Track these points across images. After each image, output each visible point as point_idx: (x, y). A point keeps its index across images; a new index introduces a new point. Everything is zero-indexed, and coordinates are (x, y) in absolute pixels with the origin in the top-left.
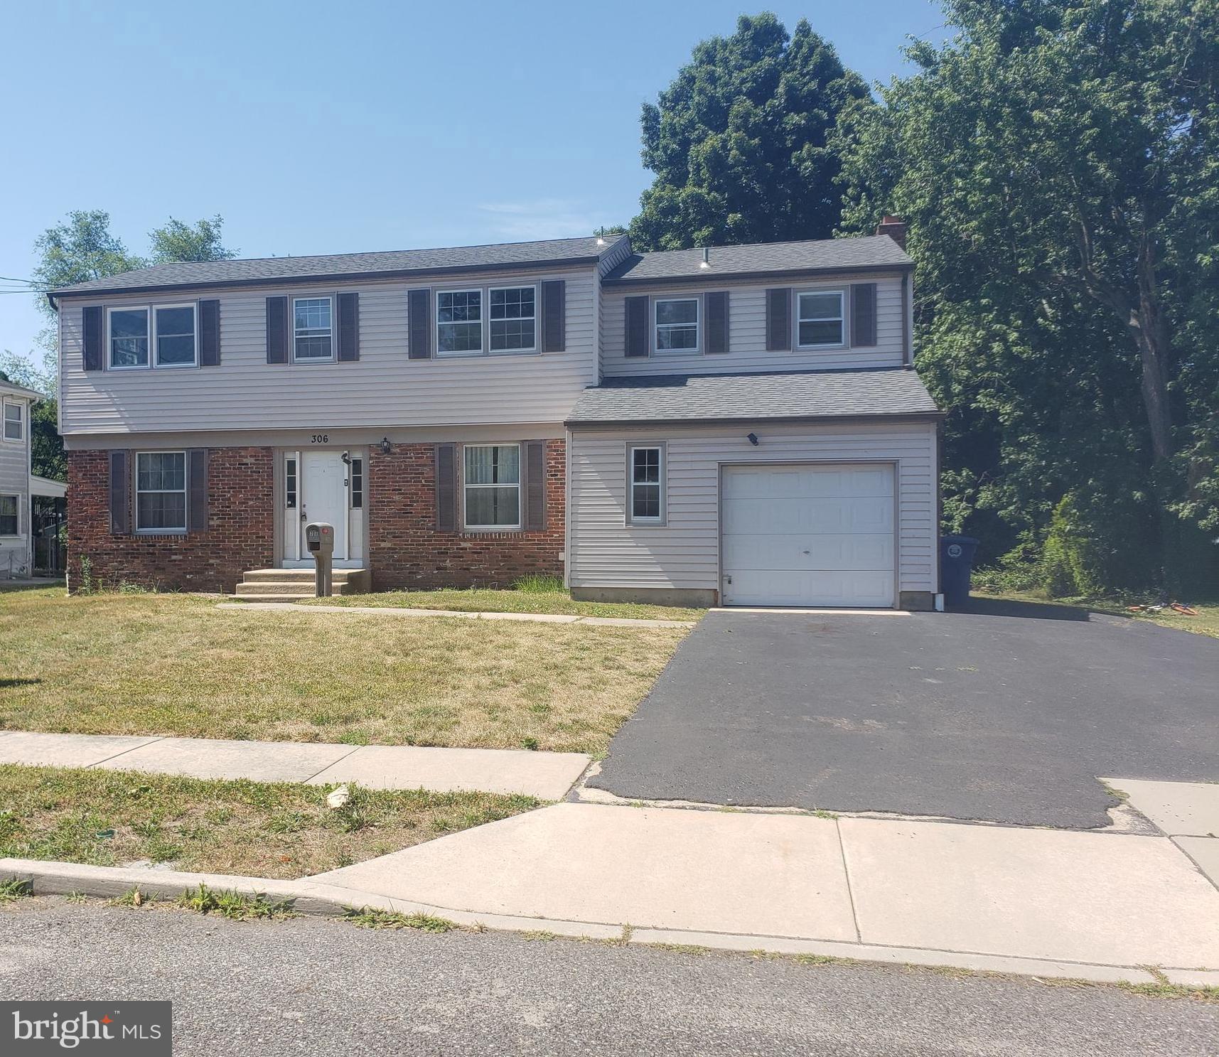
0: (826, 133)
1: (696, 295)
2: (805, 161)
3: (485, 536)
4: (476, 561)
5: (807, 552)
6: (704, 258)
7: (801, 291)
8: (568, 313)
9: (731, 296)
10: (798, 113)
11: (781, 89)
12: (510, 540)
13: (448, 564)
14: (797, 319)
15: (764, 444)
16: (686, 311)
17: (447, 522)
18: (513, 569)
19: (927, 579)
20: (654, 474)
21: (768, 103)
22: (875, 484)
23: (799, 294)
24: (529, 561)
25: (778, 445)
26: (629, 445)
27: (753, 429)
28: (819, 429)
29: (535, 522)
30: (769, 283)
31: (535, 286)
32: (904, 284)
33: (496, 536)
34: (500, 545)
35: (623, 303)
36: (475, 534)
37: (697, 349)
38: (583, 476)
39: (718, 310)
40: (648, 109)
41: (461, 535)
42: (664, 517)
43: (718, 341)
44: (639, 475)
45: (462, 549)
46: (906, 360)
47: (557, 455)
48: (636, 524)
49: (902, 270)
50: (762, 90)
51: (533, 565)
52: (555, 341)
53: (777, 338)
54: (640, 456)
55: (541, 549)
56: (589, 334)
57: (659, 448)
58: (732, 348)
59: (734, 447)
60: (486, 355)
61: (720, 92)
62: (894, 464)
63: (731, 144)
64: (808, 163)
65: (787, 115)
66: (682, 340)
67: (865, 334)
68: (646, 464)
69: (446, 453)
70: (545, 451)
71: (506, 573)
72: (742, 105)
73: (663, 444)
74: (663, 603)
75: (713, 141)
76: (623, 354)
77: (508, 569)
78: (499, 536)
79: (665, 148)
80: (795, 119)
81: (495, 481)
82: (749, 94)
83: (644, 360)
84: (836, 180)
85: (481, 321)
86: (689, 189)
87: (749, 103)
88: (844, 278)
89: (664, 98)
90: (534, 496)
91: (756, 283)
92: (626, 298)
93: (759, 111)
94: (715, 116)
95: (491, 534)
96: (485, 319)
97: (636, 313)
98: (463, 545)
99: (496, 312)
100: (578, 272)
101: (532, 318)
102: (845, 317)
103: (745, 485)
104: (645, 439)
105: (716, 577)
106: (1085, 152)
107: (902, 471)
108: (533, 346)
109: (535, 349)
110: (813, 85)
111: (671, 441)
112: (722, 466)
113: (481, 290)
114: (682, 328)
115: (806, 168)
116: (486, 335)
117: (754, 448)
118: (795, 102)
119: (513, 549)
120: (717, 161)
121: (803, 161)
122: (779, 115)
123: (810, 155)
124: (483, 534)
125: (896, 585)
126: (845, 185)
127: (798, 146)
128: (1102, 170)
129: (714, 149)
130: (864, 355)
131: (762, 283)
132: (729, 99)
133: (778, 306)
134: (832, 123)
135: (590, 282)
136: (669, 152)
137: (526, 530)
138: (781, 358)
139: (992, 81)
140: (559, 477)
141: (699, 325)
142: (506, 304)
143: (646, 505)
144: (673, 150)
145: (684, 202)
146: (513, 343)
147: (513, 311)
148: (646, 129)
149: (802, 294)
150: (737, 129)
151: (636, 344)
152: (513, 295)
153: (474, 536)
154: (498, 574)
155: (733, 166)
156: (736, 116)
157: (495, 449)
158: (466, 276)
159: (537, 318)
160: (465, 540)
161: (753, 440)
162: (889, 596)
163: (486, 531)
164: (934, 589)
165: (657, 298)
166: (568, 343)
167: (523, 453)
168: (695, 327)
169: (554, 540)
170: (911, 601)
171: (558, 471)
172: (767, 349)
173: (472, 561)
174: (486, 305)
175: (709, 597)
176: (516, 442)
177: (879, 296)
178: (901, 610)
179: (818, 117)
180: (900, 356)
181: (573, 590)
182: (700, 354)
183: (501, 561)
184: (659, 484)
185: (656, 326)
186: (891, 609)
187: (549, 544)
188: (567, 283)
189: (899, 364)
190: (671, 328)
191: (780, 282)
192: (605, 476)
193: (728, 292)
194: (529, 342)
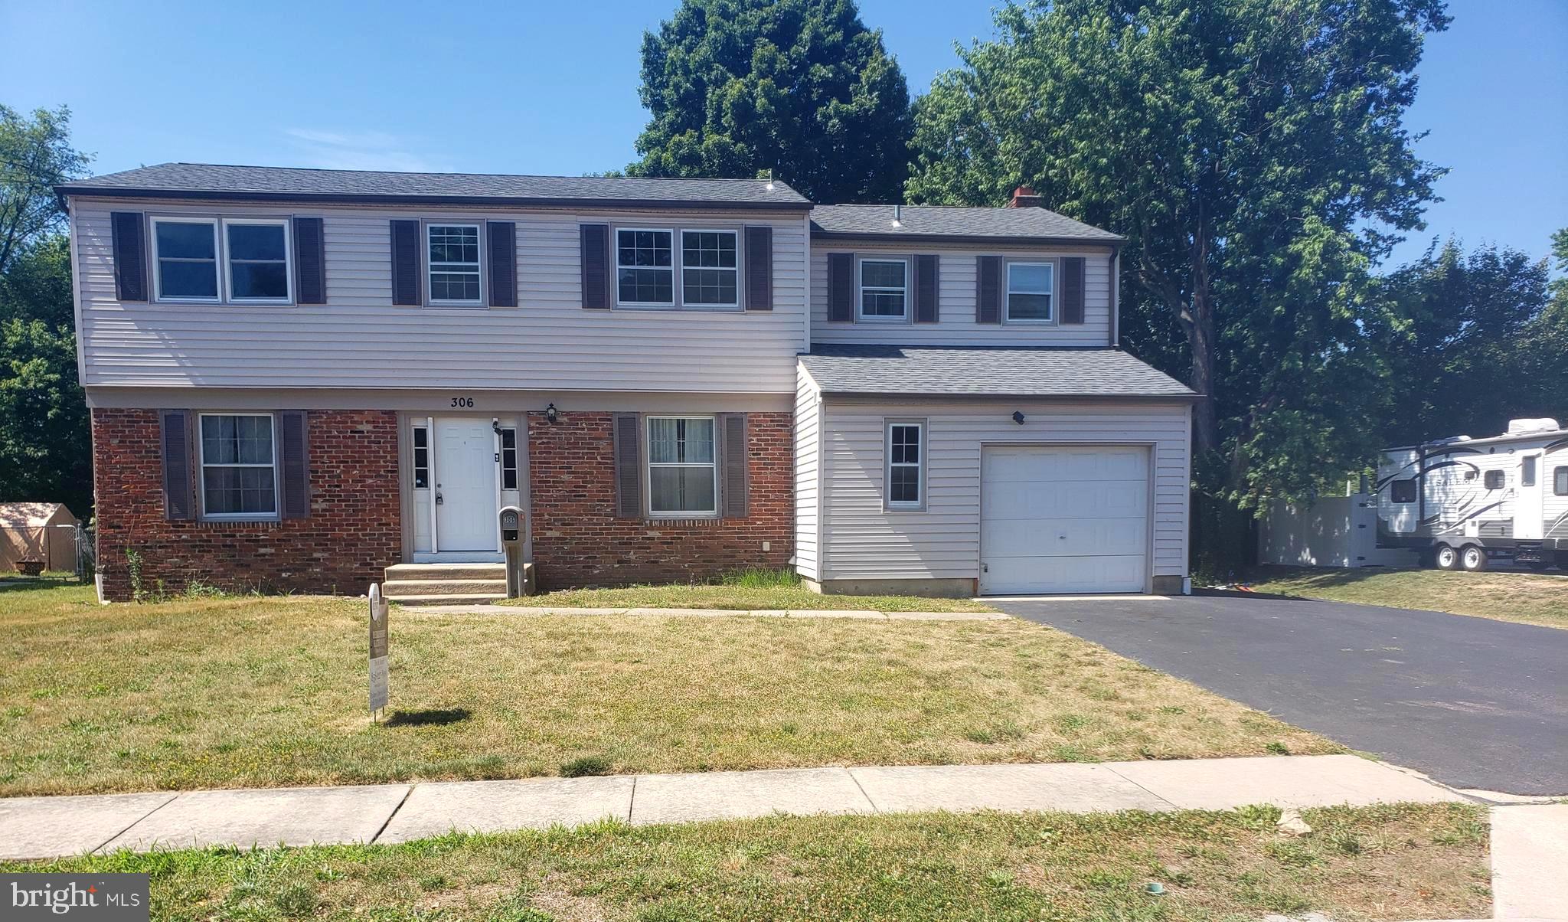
0: (851, 89)
1: (904, 256)
2: (830, 118)
3: (675, 524)
4: (666, 552)
5: (1061, 538)
6: (896, 216)
7: (1011, 260)
8: (775, 266)
9: (941, 261)
10: (824, 64)
11: (806, 35)
12: (706, 528)
13: (632, 556)
14: (1007, 291)
15: (1029, 423)
16: (893, 274)
17: (630, 505)
18: (708, 562)
19: (1176, 560)
20: (913, 454)
21: (793, 49)
22: (1128, 467)
23: (1009, 264)
24: (727, 552)
25: (1042, 424)
26: (887, 421)
27: (1018, 407)
28: (1082, 409)
29: (735, 507)
30: (980, 249)
31: (736, 231)
32: (1112, 261)
33: (689, 524)
34: (695, 534)
35: (826, 259)
36: (665, 521)
37: (904, 317)
38: (837, 455)
39: (927, 273)
40: (649, 40)
41: (648, 522)
42: (924, 502)
43: (927, 311)
44: (897, 455)
45: (649, 538)
46: (1111, 340)
47: (760, 430)
48: (894, 510)
49: (1113, 246)
50: (785, 33)
51: (734, 557)
52: (760, 297)
53: (988, 311)
54: (898, 433)
55: (742, 538)
56: (800, 293)
57: (920, 426)
58: (942, 318)
59: (997, 425)
60: (678, 309)
61: (738, 29)
62: (1149, 447)
63: (757, 91)
64: (835, 120)
65: (812, 64)
66: (887, 305)
67: (1073, 312)
68: (905, 444)
69: (628, 424)
70: (746, 425)
71: (702, 566)
72: (764, 50)
73: (924, 421)
74: (921, 594)
75: (740, 86)
76: (827, 317)
77: (704, 561)
78: (694, 524)
79: (677, 88)
80: (821, 71)
81: (682, 459)
82: (771, 37)
83: (848, 325)
85: (672, 268)
86: (711, 140)
87: (772, 48)
88: (1054, 250)
89: (666, 29)
90: (734, 478)
91: (967, 249)
92: (829, 255)
93: (782, 57)
94: (735, 58)
95: (684, 521)
96: (677, 266)
97: (839, 271)
98: (650, 534)
99: (689, 258)
100: (786, 219)
101: (733, 269)
102: (1053, 292)
103: (1011, 468)
104: (907, 416)
105: (976, 565)
107: (1159, 454)
108: (735, 302)
109: (737, 305)
110: (838, 35)
111: (933, 418)
112: (985, 445)
113: (671, 231)
114: (887, 292)
115: (834, 126)
116: (678, 285)
117: (1018, 427)
118: (818, 53)
119: (713, 538)
120: (744, 110)
121: (827, 117)
122: (803, 66)
123: (838, 113)
124: (675, 522)
125: (1148, 568)
127: (823, 101)
129: (741, 94)
130: (1071, 332)
131: (973, 249)
132: (750, 38)
133: (989, 275)
134: (857, 79)
135: (801, 232)
136: (682, 92)
137: (723, 516)
138: (990, 332)
140: (762, 456)
141: (908, 290)
142: (700, 250)
143: (904, 487)
144: (686, 89)
146: (709, 297)
147: (710, 260)
148: (647, 63)
149: (1014, 264)
150: (763, 76)
151: (839, 307)
152: (710, 239)
153: (664, 524)
154: (692, 567)
155: (761, 116)
156: (760, 61)
157: (681, 425)
158: (654, 212)
159: (739, 268)
160: (652, 528)
161: (1019, 418)
162: (1138, 579)
163: (680, 518)
164: (1183, 573)
165: (862, 257)
166: (775, 301)
167: (718, 427)
168: (903, 292)
169: (757, 528)
170: (1166, 586)
171: (762, 449)
172: (977, 322)
173: (661, 552)
174: (677, 249)
175: (968, 587)
176: (709, 414)
177: (1088, 271)
178: (1153, 594)
179: (844, 71)
180: (1106, 336)
181: (825, 584)
182: (907, 322)
183: (696, 552)
184: (919, 465)
185: (862, 288)
186: (1140, 593)
187: (752, 533)
188: (774, 231)
189: (1105, 343)
190: (877, 292)
191: (991, 249)
192: (862, 456)
193: (938, 256)
194: (729, 297)
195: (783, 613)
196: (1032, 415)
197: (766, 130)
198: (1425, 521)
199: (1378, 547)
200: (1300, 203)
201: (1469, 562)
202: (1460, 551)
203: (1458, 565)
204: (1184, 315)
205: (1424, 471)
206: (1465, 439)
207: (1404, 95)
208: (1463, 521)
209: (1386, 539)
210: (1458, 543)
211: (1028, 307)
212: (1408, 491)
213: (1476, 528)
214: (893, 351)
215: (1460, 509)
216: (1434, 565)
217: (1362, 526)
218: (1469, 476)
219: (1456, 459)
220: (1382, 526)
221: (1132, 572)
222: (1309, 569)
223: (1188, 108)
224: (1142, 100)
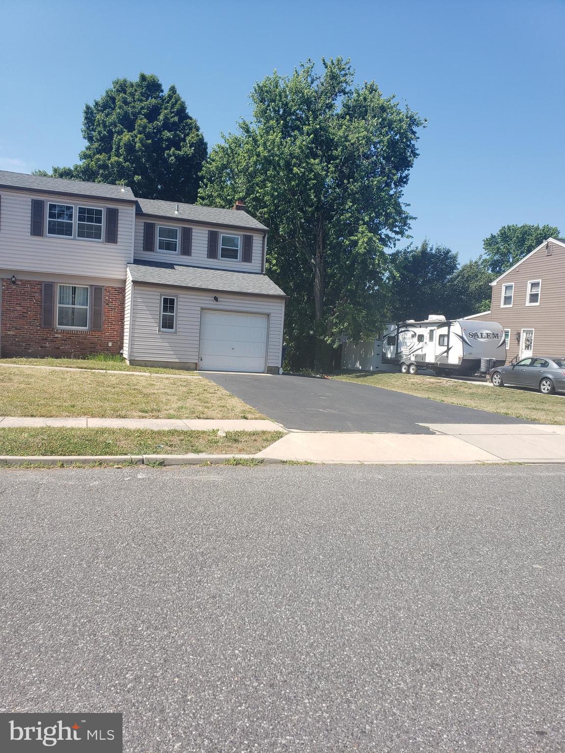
0: (181, 144)
1: (178, 227)
2: (171, 156)
3: (68, 332)
4: (63, 344)
5: (233, 349)
6: (177, 208)
7: (223, 234)
8: (119, 225)
9: (193, 231)
10: (169, 131)
11: (161, 117)
12: (83, 335)
13: (47, 345)
14: (220, 246)
15: (220, 301)
16: (172, 233)
17: (47, 322)
18: (84, 349)
19: (276, 360)
20: (172, 309)
21: (155, 123)
22: (261, 322)
23: (222, 235)
24: (92, 345)
25: (226, 303)
26: (161, 295)
27: (216, 294)
28: (242, 298)
29: (96, 326)
30: (210, 227)
31: (103, 209)
32: (264, 238)
33: (75, 332)
34: (77, 337)
35: (143, 224)
36: (64, 330)
37: (177, 252)
38: (139, 307)
39: (187, 235)
40: (88, 108)
41: (55, 330)
42: (176, 329)
43: (186, 250)
44: (165, 310)
45: (55, 338)
46: (262, 270)
47: (110, 294)
48: (163, 332)
49: (262, 232)
50: (152, 115)
51: (95, 348)
52: (112, 237)
53: (212, 253)
54: (165, 300)
55: (99, 340)
56: (130, 237)
57: (175, 298)
58: (192, 254)
59: (207, 301)
60: (74, 239)
61: (130, 110)
62: (268, 315)
63: (137, 140)
64: (173, 158)
65: (164, 130)
66: (170, 247)
67: (247, 258)
68: (169, 304)
69: (49, 287)
70: (103, 291)
71: (80, 351)
72: (141, 121)
73: (177, 297)
74: (172, 368)
75: (126, 137)
76: (142, 249)
77: (81, 349)
78: (77, 332)
79: (100, 133)
80: (167, 134)
81: (73, 304)
82: (146, 116)
83: (152, 253)
85: (73, 222)
86: (114, 159)
87: (145, 120)
88: (240, 231)
89: (97, 104)
90: (97, 314)
91: (204, 227)
92: (145, 223)
93: (150, 125)
94: (128, 122)
95: (73, 331)
96: (75, 222)
97: (149, 230)
98: (56, 335)
99: (81, 218)
100: (125, 206)
101: (100, 225)
102: (240, 248)
103: (211, 318)
104: (169, 294)
105: (197, 358)
106: (310, 190)
107: (271, 318)
108: (101, 239)
109: (101, 240)
110: (176, 119)
111: (181, 296)
112: (202, 309)
113: (73, 206)
114: (170, 241)
115: (172, 160)
116: (75, 229)
117: (216, 303)
118: (167, 126)
119: (85, 339)
120: (130, 147)
121: (170, 156)
122: (159, 131)
123: (174, 154)
124: (68, 331)
125: (266, 362)
126: (203, 177)
127: (168, 148)
128: (313, 197)
129: (129, 140)
130: (246, 266)
131: (207, 227)
132: (136, 115)
133: (213, 238)
134: (184, 140)
135: (131, 212)
136: (102, 135)
137: (91, 330)
138: (212, 262)
139: (278, 150)
140: (110, 305)
141: (178, 241)
142: (86, 215)
143: (168, 323)
144: (104, 134)
145: (112, 164)
146: (89, 236)
147: (90, 219)
148: (86, 118)
149: (223, 235)
150: (140, 133)
151: (148, 245)
152: (90, 211)
153: (63, 332)
154: (76, 351)
156: (139, 126)
157: (74, 288)
159: (103, 225)
160: (57, 333)
161: (216, 299)
162: (262, 369)
163: (72, 329)
164: (280, 366)
165: (159, 225)
166: (119, 240)
167: (91, 292)
168: (176, 242)
169: (106, 336)
170: (272, 370)
171: (110, 302)
172: (208, 257)
173: (61, 344)
174: (76, 214)
175: (193, 366)
176: (87, 285)
177: (254, 241)
178: (267, 373)
179: (178, 136)
180: (260, 268)
181: (132, 361)
182: (178, 255)
183: (77, 345)
184: (174, 314)
185: (158, 238)
186: (263, 373)
187: (103, 338)
188: (119, 211)
189: (260, 272)
190: (165, 240)
191: (215, 228)
192: (150, 308)
193: (192, 228)
194: (98, 236)
195: (105, 371)
196: (222, 298)
197: (140, 158)
198: (398, 354)
199: (382, 363)
201: (412, 371)
202: (409, 366)
203: (408, 372)
204: (313, 261)
205: (398, 333)
206: (412, 321)
207: (403, 181)
208: (410, 354)
209: (385, 360)
210: (408, 363)
211: (230, 254)
212: (393, 341)
213: (414, 357)
214: (171, 266)
215: (410, 349)
216: (400, 371)
217: (378, 354)
218: (413, 336)
219: (409, 329)
220: (384, 354)
221: (259, 363)
222: (359, 371)
223: (312, 175)
224: (292, 170)
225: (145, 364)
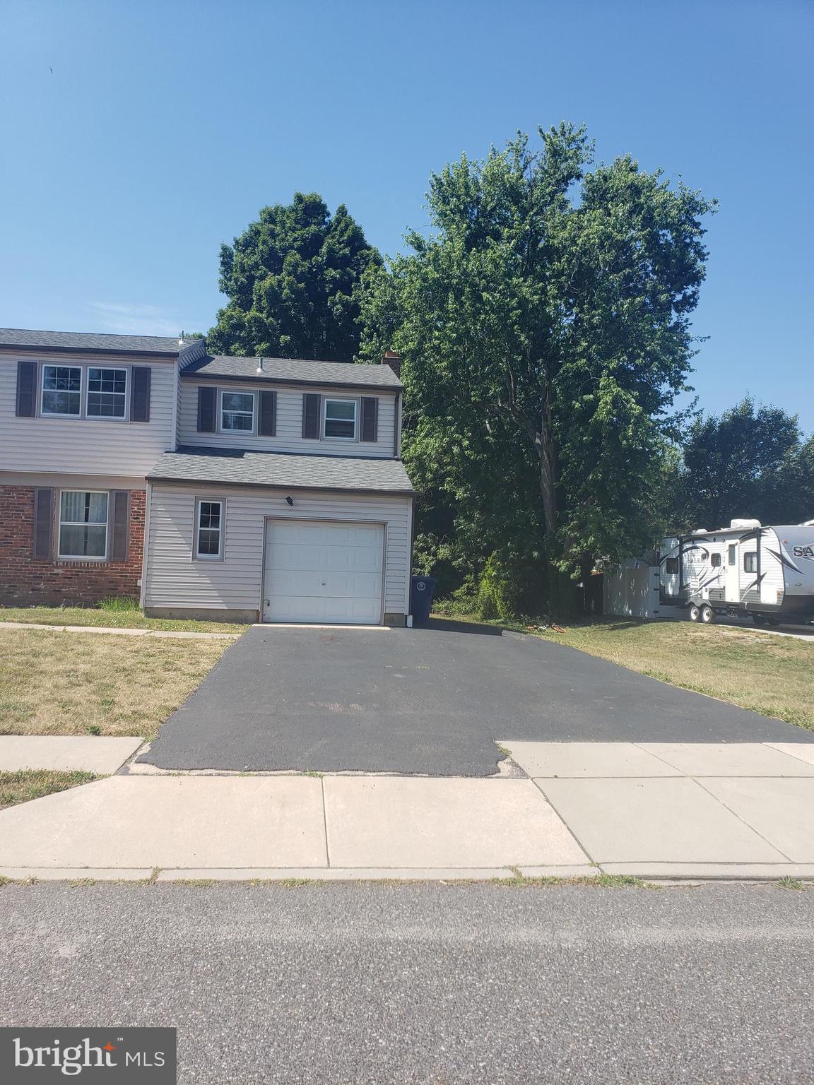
0: (353, 286)
1: (253, 391)
2: (337, 304)
3: (75, 565)
4: (67, 584)
5: (324, 584)
6: (260, 365)
7: (328, 397)
8: (152, 393)
9: (278, 396)
10: (335, 269)
11: (324, 249)
12: (97, 568)
13: (42, 586)
14: (324, 418)
15: (297, 505)
16: (246, 403)
17: (43, 551)
18: (99, 592)
19: (401, 603)
20: (215, 522)
21: (314, 258)
22: (371, 538)
23: (326, 400)
24: (112, 586)
25: (307, 507)
26: (197, 499)
27: (290, 493)
28: (335, 497)
29: (119, 554)
30: (305, 389)
31: (126, 369)
32: (397, 400)
33: (84, 565)
34: (89, 572)
35: (197, 390)
36: (67, 562)
37: (252, 432)
38: (159, 520)
39: (268, 403)
40: (225, 249)
41: (54, 562)
42: (222, 555)
43: (268, 428)
44: (204, 523)
45: (54, 574)
46: (395, 454)
47: (140, 502)
48: (200, 560)
49: (396, 391)
50: (310, 247)
51: (115, 589)
52: (141, 413)
53: (310, 430)
54: (205, 507)
55: (123, 576)
56: (169, 411)
57: (221, 503)
58: (277, 433)
59: (276, 505)
60: (83, 419)
61: (278, 245)
62: (384, 525)
63: (284, 284)
64: (339, 306)
65: (327, 269)
66: (243, 423)
67: (369, 433)
68: (210, 514)
69: (46, 495)
70: (130, 498)
71: (92, 595)
72: (293, 257)
73: (223, 500)
75: (271, 280)
76: (196, 429)
77: (94, 592)
78: (88, 565)
79: (236, 280)
80: (332, 273)
81: (86, 520)
82: (299, 250)
83: (212, 435)
84: (356, 320)
85: (80, 392)
86: (253, 313)
87: (298, 256)
88: (357, 392)
89: (237, 242)
90: (119, 534)
91: (296, 388)
92: (199, 387)
93: (306, 264)
94: (273, 261)
95: (81, 563)
96: (84, 391)
97: (207, 399)
98: (56, 571)
99: (93, 386)
100: (160, 362)
101: (123, 394)
102: (356, 419)
103: (281, 533)
104: (210, 496)
105: (259, 601)
106: (513, 325)
107: (389, 530)
108: (123, 416)
109: (125, 418)
110: (347, 251)
111: (230, 498)
112: (267, 519)
113: (81, 367)
114: (242, 414)
115: (337, 310)
116: (84, 403)
117: (290, 507)
118: (332, 261)
119: (99, 576)
120: (273, 295)
121: (334, 304)
122: (321, 269)
123: (341, 301)
124: (74, 563)
125: (382, 609)
127: (333, 293)
128: (523, 338)
129: (272, 286)
130: (368, 447)
131: (300, 389)
132: (285, 250)
133: (311, 406)
134: (358, 280)
135: (171, 371)
136: (239, 283)
137: (111, 560)
138: (311, 445)
139: (459, 268)
140: (140, 520)
141: (254, 414)
142: (101, 380)
143: (208, 545)
144: (242, 283)
145: (249, 322)
146: (107, 412)
147: (107, 387)
148: (223, 263)
149: (328, 400)
150: (289, 274)
151: (206, 423)
152: (108, 374)
153: (66, 564)
154: (86, 595)
155: (285, 301)
156: (289, 265)
157: (88, 495)
158: (69, 355)
159: (127, 394)
160: (58, 567)
161: (290, 501)
162: (377, 616)
164: (407, 613)
165: (223, 390)
166: (151, 416)
167: (111, 498)
168: (251, 415)
169: (135, 570)
170: (392, 620)
171: (140, 515)
172: (303, 437)
173: (64, 584)
174: (84, 380)
175: (253, 616)
176: (106, 490)
177: (380, 407)
178: (384, 626)
179: (349, 274)
180: (392, 451)
181: (149, 610)
182: (254, 435)
183: (88, 585)
184: (219, 529)
185: (222, 411)
186: (378, 625)
187: (130, 573)
188: (153, 370)
189: (391, 455)
190: (234, 414)
191: (313, 389)
192: (177, 521)
193: (276, 392)
194: (120, 412)
196: (300, 500)
197: (289, 309)
198: (683, 588)
199: (661, 604)
200: (599, 370)
201: (706, 618)
202: (701, 609)
203: (700, 619)
204: (538, 441)
205: (681, 552)
208: (701, 588)
209: (665, 599)
210: (699, 603)
211: (339, 429)
212: (675, 566)
213: (708, 593)
214: (239, 453)
215: (700, 579)
217: (655, 590)
218: (704, 557)
219: (697, 545)
221: (373, 610)
222: (627, 617)
223: (514, 303)
225: (170, 614)
